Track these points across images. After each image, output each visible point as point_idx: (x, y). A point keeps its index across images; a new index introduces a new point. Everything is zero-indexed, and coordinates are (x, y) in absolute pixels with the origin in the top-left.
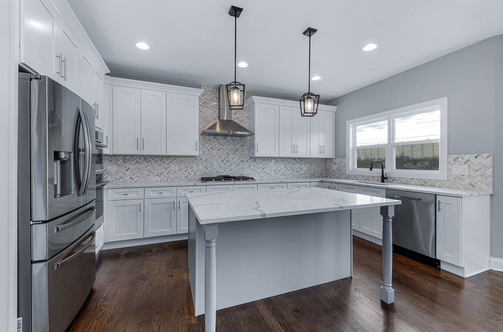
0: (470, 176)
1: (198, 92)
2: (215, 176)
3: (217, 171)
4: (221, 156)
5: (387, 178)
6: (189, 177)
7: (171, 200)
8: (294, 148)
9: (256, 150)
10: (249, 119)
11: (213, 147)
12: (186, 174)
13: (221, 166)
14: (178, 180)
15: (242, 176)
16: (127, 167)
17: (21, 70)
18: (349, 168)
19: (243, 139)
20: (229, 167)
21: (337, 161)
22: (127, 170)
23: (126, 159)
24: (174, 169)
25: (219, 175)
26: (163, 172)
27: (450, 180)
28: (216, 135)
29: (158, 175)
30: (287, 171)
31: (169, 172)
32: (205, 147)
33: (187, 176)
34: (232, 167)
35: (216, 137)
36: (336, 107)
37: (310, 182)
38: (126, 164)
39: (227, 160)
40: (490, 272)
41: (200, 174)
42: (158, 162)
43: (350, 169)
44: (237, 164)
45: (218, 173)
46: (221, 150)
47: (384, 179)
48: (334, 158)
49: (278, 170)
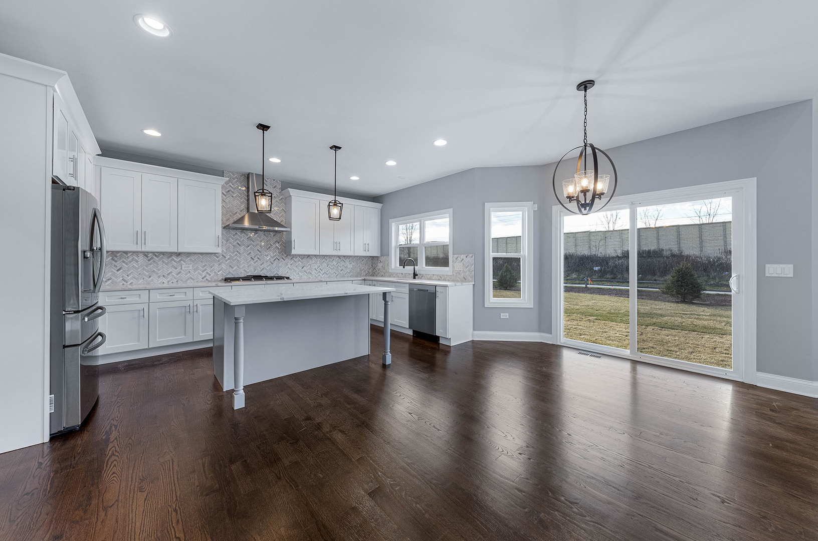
0: (464, 271)
1: (222, 181)
2: (243, 276)
3: (245, 270)
4: (250, 253)
5: (417, 275)
6: (208, 277)
7: (186, 304)
8: (337, 245)
9: (293, 247)
10: (285, 212)
11: (240, 243)
12: (204, 274)
13: (250, 265)
14: (192, 281)
15: (277, 275)
16: (118, 266)
17: (54, 182)
18: (391, 267)
19: (279, 235)
20: (261, 265)
21: (382, 259)
22: (118, 270)
23: (116, 256)
24: (186, 269)
25: (248, 275)
26: (171, 272)
27: (453, 275)
28: (244, 230)
29: (164, 276)
30: (330, 270)
31: (180, 272)
32: (230, 243)
33: (205, 277)
34: (265, 265)
35: (244, 231)
36: (382, 204)
37: (352, 281)
38: (116, 262)
39: (258, 258)
40: (473, 341)
41: (222, 274)
42: (165, 260)
43: (393, 267)
44: (270, 262)
45: (247, 272)
46: (250, 247)
47: (415, 275)
48: (379, 255)
49: (320, 269)
